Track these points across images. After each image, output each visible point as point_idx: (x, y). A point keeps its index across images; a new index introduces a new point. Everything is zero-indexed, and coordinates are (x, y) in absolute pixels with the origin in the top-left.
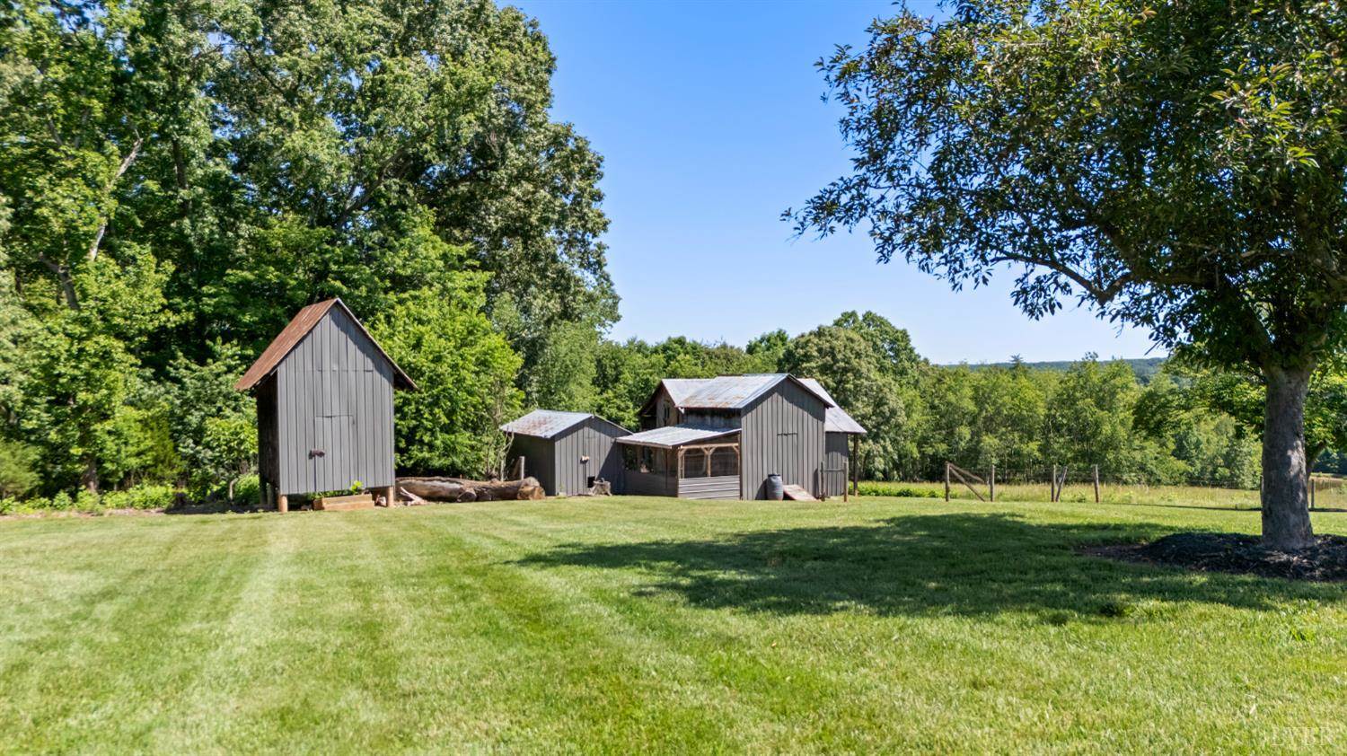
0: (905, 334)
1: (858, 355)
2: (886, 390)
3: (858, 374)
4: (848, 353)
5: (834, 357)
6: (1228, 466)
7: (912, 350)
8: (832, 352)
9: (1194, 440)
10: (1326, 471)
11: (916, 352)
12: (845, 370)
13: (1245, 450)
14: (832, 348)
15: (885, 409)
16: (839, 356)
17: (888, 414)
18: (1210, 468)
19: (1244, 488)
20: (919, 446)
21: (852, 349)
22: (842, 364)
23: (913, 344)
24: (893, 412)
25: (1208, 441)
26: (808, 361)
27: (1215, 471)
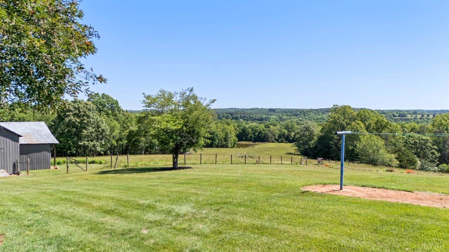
0: (117, 102)
1: (89, 110)
2: (101, 122)
3: (88, 117)
4: (85, 109)
5: (79, 111)
6: (225, 141)
7: (119, 107)
8: (78, 109)
9: (216, 134)
10: (251, 141)
11: (121, 108)
12: (84, 116)
13: (229, 136)
14: (79, 107)
15: (100, 129)
16: (81, 110)
17: (101, 131)
18: (221, 142)
19: (229, 147)
20: (117, 141)
21: (87, 108)
22: (82, 113)
23: (120, 105)
24: (103, 131)
25: (220, 134)
26: (69, 112)
27: (222, 143)
